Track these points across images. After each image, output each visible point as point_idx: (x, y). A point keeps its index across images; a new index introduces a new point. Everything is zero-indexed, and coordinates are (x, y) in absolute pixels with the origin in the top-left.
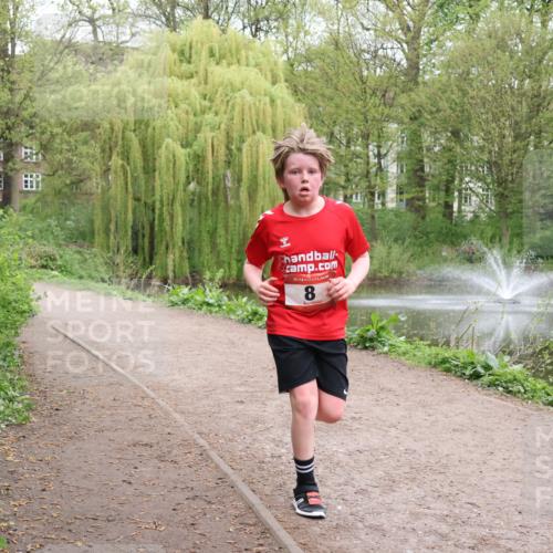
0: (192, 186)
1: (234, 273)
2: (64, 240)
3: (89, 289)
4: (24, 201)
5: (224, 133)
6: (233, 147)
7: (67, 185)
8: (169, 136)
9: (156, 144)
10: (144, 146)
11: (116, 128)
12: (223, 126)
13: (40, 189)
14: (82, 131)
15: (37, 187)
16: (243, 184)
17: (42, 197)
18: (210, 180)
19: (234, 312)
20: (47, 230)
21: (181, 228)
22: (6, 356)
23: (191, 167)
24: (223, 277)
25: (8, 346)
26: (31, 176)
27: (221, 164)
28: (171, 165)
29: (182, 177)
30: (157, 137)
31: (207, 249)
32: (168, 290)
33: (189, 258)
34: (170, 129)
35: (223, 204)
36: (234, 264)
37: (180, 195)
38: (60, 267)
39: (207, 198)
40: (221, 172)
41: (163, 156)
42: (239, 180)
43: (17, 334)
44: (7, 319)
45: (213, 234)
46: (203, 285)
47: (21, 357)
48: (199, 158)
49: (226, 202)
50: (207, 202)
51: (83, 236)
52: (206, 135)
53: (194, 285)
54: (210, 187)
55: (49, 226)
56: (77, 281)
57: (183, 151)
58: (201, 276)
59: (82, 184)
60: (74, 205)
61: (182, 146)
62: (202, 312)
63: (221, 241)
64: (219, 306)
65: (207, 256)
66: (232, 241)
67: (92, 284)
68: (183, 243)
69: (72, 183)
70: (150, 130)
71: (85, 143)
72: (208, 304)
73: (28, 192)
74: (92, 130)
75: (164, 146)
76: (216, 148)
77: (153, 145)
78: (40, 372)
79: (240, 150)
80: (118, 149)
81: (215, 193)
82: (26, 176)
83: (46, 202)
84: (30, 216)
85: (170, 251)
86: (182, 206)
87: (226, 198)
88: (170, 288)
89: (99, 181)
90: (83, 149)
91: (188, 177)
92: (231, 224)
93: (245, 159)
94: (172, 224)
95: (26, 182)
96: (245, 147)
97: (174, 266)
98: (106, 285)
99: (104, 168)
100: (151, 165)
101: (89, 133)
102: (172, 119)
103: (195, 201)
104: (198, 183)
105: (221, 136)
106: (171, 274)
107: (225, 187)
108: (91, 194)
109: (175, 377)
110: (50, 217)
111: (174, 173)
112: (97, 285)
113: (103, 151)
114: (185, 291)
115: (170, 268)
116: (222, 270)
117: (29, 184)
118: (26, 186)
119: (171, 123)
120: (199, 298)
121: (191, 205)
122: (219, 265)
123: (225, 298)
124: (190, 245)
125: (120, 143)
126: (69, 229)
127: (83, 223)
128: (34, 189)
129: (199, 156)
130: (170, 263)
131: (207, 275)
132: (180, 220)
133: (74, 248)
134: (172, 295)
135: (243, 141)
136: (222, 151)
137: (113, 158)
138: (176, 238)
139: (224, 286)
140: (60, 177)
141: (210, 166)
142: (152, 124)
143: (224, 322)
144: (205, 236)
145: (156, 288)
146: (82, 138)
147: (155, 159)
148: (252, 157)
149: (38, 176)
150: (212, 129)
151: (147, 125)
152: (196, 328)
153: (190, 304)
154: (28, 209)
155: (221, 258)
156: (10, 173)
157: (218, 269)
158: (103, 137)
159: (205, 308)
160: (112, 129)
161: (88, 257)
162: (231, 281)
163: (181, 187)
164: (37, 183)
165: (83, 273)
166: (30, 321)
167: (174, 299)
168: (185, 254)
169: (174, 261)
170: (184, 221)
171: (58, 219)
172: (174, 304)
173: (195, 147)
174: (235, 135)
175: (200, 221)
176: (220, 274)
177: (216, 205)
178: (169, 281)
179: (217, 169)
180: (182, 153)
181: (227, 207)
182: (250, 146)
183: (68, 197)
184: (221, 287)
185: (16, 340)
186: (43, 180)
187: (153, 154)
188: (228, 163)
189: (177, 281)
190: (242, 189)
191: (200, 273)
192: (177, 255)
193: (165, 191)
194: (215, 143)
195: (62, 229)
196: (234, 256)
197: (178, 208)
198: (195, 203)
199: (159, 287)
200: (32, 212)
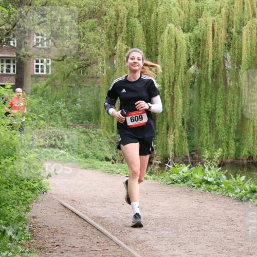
0: (193, 69)
1: (232, 152)
2: (72, 121)
3: (94, 168)
4: (35, 85)
5: (224, 17)
6: (233, 30)
7: (75, 70)
8: (171, 22)
9: (159, 30)
10: (147, 31)
11: (121, 14)
12: (223, 10)
13: (50, 73)
14: (90, 18)
15: (48, 71)
16: (242, 67)
17: (52, 81)
18: (211, 63)
19: (233, 190)
20: (56, 112)
21: (181, 109)
22: (18, 230)
23: (192, 52)
24: (222, 156)
25: (20, 221)
26: (42, 62)
27: (221, 47)
28: (173, 49)
29: (183, 61)
30: (160, 22)
31: (206, 130)
32: (169, 168)
33: (189, 138)
34: (173, 14)
35: (222, 86)
36: (232, 143)
37: (181, 77)
38: (67, 146)
39: (206, 80)
40: (221, 55)
41: (166, 41)
42: (239, 63)
43: (28, 210)
44: (20, 195)
45: (212, 114)
46: (202, 164)
47: (30, 231)
48: (199, 42)
49: (226, 83)
50: (207, 84)
51: (89, 117)
52: (207, 19)
53: (194, 164)
54: (210, 69)
55: (58, 108)
56: (83, 160)
57: (184, 35)
58: (200, 155)
59: (89, 68)
60: (80, 87)
61: (184, 31)
62: (201, 190)
63: (219, 121)
64: (218, 184)
65: (205, 136)
66: (231, 121)
67: (97, 163)
68: (183, 124)
69: (80, 68)
70: (153, 16)
71: (93, 29)
72: (207, 182)
73: (39, 76)
74: (99, 18)
75: (166, 31)
76: (216, 31)
77: (156, 30)
78: (48, 245)
79: (240, 33)
80: (123, 35)
81: (214, 75)
82: (37, 61)
83: (55, 86)
84: (41, 98)
85: (171, 131)
86: (183, 88)
87: (225, 79)
88: (171, 166)
89: (105, 64)
90: (90, 35)
91: (189, 60)
92: (230, 104)
93: (244, 42)
94: (172, 106)
95: (37, 66)
96: (245, 30)
97: (175, 145)
98: (110, 163)
99: (110, 53)
100: (153, 49)
101: (96, 20)
102: (174, 5)
103: (195, 83)
104: (198, 65)
105: (221, 20)
106: (171, 154)
107: (225, 70)
108: (98, 78)
109: (175, 252)
110: (59, 99)
111: (175, 56)
112: (102, 163)
113: (109, 37)
114: (184, 169)
115: (171, 147)
116: (220, 149)
117: (40, 69)
118: (37, 71)
119: (174, 9)
120: (198, 176)
121: (191, 87)
122: (218, 144)
123: (224, 177)
124: (190, 126)
125: (125, 28)
126: (76, 111)
127: (89, 105)
128: (45, 73)
129: (199, 40)
130: (171, 143)
131: (206, 154)
132: (180, 101)
133: (81, 129)
134: (172, 173)
135: (244, 25)
136: (222, 34)
137: (118, 43)
138: (176, 119)
139: (222, 165)
140: (68, 62)
141: (210, 50)
142: (155, 10)
143: (223, 200)
144: (205, 117)
145: (157, 167)
146: (90, 24)
147: (157, 44)
148: (251, 40)
149: (48, 61)
150: (213, 14)
151: (151, 12)
152: (195, 205)
153: (189, 183)
154: (39, 92)
155: (220, 138)
156: (23, 59)
157: (217, 148)
158: (109, 24)
159: (204, 185)
160: (118, 16)
161: (93, 136)
162: (229, 161)
163: (182, 70)
164: (47, 67)
165: (88, 152)
166: (40, 197)
167: (174, 177)
168: (185, 134)
169: (174, 140)
170: (184, 103)
171: (66, 101)
172: (174, 182)
173: (196, 32)
174: (236, 19)
175: (200, 103)
176: (218, 153)
177: (216, 87)
178: (170, 160)
179: (217, 52)
180: (183, 37)
181: (226, 88)
182: (250, 28)
183: (76, 81)
184: (219, 166)
185: (27, 216)
186: (53, 64)
187: (156, 38)
188: (228, 46)
189: (177, 160)
190: (241, 71)
191: (199, 152)
192: (177, 135)
193: (166, 74)
194: (216, 27)
195: (70, 111)
196: (233, 135)
197: (178, 90)
198: (196, 84)
199: (160, 165)
200: (42, 95)
